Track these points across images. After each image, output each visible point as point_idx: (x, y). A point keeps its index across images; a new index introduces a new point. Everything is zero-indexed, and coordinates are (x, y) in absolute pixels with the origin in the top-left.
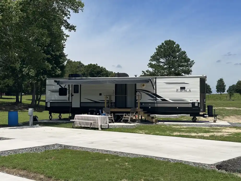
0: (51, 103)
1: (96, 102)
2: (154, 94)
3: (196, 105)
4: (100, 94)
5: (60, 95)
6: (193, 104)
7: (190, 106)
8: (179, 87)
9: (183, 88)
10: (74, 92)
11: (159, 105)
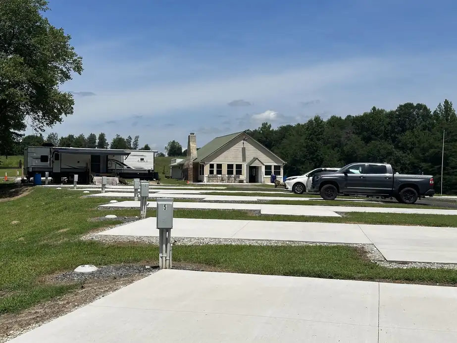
0: (32, 168)
1: (75, 168)
2: (121, 163)
3: (151, 171)
4: (79, 162)
5: (42, 161)
6: (149, 171)
7: (147, 172)
8: (139, 158)
9: (142, 159)
10: (55, 159)
11: (125, 172)
